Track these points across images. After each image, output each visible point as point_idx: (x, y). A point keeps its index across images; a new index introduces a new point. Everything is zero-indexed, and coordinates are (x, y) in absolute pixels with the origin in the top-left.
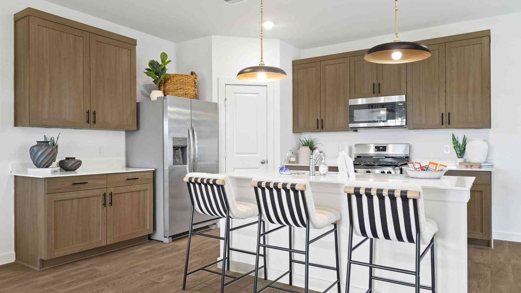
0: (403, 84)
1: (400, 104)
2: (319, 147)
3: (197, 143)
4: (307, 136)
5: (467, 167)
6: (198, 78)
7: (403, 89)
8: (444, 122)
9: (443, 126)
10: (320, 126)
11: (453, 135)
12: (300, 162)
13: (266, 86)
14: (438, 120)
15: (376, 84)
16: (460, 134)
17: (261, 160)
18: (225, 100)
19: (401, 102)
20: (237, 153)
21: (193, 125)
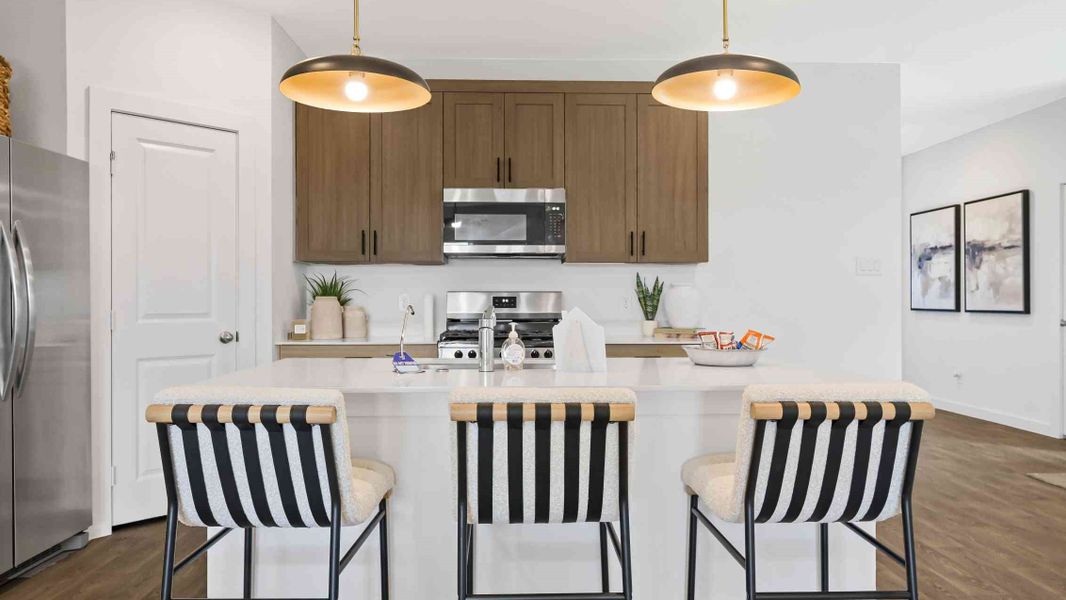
0: (559, 165)
1: (554, 209)
2: (356, 298)
3: (34, 284)
4: (326, 273)
5: (669, 336)
6: (15, 76)
7: (559, 176)
8: (635, 249)
9: (633, 258)
10: (370, 250)
11: (638, 276)
12: (316, 336)
13: (236, 132)
14: (623, 246)
15: (502, 159)
16: (650, 274)
17: (221, 332)
18: (112, 155)
19: (556, 205)
20: (147, 316)
21: (15, 224)
